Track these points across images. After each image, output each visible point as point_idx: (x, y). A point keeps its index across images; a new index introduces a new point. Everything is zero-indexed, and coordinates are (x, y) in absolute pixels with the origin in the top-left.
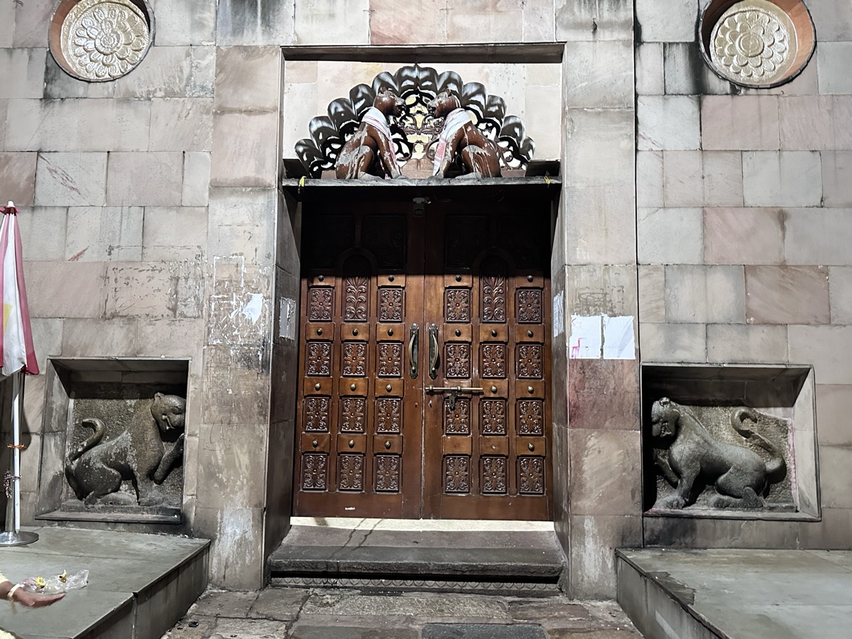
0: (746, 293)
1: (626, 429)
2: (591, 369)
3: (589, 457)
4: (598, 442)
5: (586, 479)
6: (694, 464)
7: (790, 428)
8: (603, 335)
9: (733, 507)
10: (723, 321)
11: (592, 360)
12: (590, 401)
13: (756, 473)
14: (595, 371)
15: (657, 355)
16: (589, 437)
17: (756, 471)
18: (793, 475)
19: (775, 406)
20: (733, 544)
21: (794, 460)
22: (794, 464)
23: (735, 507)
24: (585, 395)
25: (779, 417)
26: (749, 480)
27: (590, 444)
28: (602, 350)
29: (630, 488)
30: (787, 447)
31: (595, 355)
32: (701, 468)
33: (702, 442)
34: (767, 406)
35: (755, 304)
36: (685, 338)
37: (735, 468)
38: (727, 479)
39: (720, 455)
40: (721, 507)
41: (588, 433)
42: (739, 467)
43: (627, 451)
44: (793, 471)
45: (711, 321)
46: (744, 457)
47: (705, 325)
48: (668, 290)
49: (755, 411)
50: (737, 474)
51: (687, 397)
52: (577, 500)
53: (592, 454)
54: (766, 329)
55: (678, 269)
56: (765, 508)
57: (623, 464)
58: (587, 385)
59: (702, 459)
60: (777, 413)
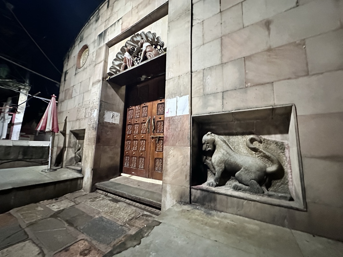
0: (245, 71)
1: (184, 146)
2: (172, 120)
3: (170, 158)
4: (173, 152)
5: (168, 168)
6: (221, 165)
7: (286, 146)
8: (177, 106)
9: (244, 190)
10: (232, 88)
11: (172, 117)
12: (171, 134)
13: (258, 173)
14: (173, 121)
15: (199, 111)
16: (170, 149)
17: (258, 171)
18: (290, 176)
19: (275, 134)
20: (239, 213)
21: (291, 167)
22: (291, 169)
23: (245, 191)
24: (170, 132)
25: (277, 140)
26: (253, 176)
27: (170, 153)
28: (176, 112)
29: (185, 174)
30: (285, 158)
31: (174, 114)
32: (225, 167)
33: (225, 153)
34: (269, 133)
35: (251, 75)
36: (212, 101)
37: (244, 168)
38: (240, 174)
39: (236, 160)
40: (236, 189)
41: (170, 148)
42: (246, 168)
43: (184, 156)
44: (290, 174)
45: (225, 90)
46: (250, 162)
47: (222, 93)
48: (204, 80)
49: (261, 137)
50: (246, 172)
51: (222, 132)
52: (165, 177)
53: (171, 157)
54: (258, 88)
55: (209, 69)
56: (266, 195)
57: (182, 162)
58: (170, 128)
59: (225, 162)
60: (277, 138)
